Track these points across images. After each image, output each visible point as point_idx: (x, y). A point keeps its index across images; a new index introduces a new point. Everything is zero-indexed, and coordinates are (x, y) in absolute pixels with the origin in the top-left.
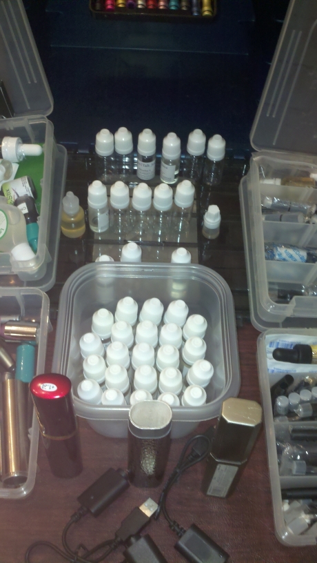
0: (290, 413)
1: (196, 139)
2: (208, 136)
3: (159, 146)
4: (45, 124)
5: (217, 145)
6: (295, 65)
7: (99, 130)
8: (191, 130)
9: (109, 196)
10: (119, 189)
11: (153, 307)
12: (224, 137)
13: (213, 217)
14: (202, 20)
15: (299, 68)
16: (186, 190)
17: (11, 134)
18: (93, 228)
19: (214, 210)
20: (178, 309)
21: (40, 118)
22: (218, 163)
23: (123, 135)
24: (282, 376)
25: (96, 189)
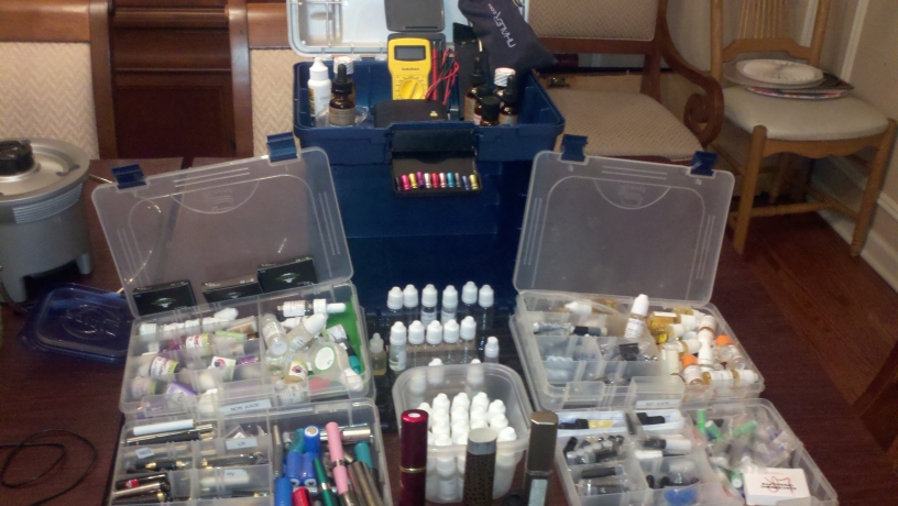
0: (578, 461)
1: (469, 289)
2: (479, 286)
3: (440, 297)
4: (349, 287)
5: (487, 295)
6: (540, 223)
7: (390, 288)
8: (465, 283)
9: (407, 334)
10: (416, 327)
11: (461, 399)
12: (493, 287)
13: (492, 346)
14: (472, 193)
15: (543, 226)
16: (469, 323)
17: (320, 296)
18: (392, 367)
19: (493, 340)
20: (481, 397)
21: (344, 282)
22: (489, 309)
23: (410, 290)
24: (568, 440)
25: (397, 328)
